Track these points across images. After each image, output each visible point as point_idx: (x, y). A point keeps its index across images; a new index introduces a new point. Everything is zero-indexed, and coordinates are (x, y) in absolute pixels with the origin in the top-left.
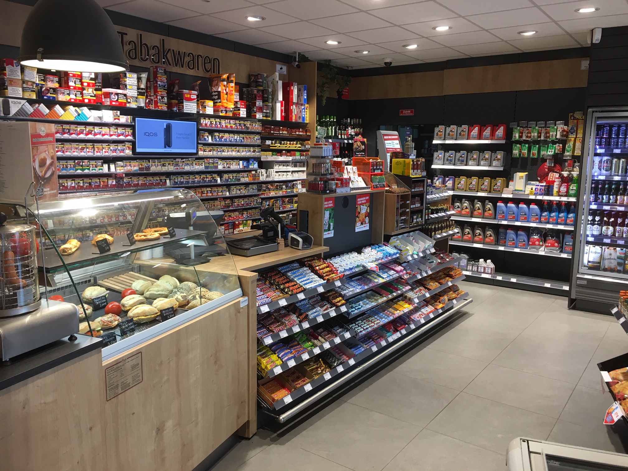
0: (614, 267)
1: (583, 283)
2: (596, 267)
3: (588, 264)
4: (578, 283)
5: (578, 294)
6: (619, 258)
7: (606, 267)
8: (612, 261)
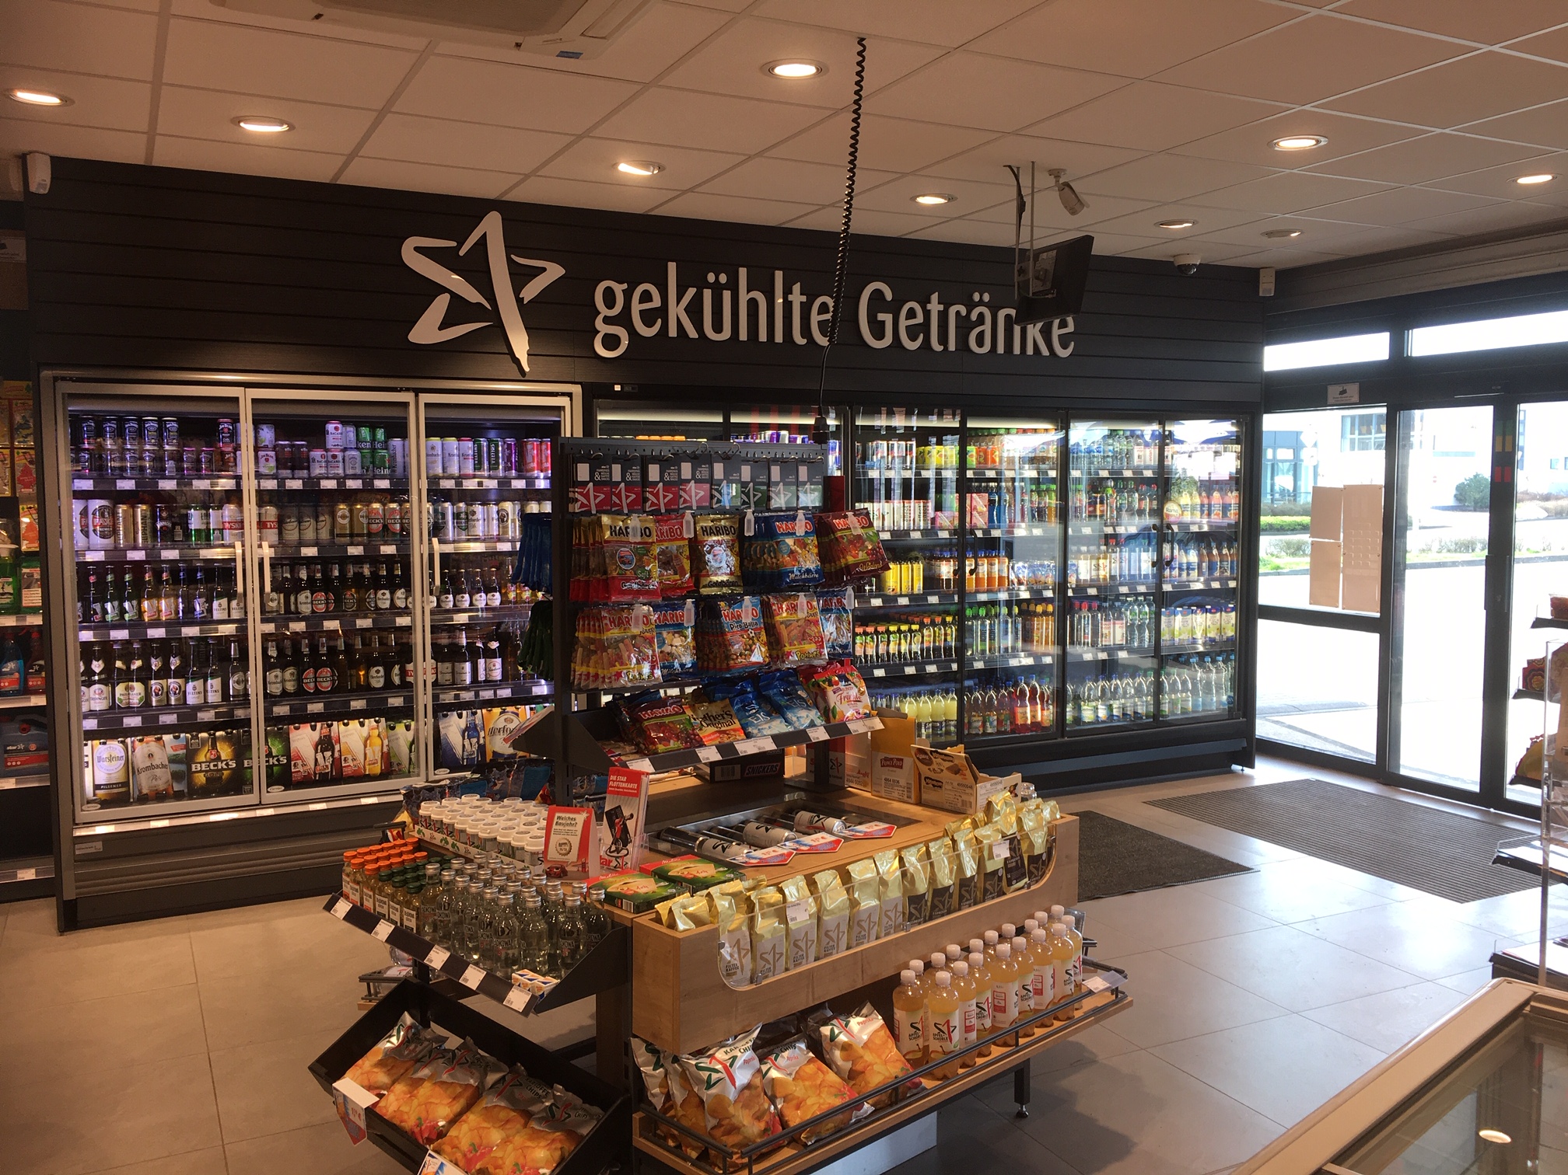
0: (165, 787)
1: (93, 850)
2: (118, 796)
3: (95, 795)
4: (77, 852)
5: (81, 883)
6: (173, 760)
7: (145, 791)
8: (158, 771)
